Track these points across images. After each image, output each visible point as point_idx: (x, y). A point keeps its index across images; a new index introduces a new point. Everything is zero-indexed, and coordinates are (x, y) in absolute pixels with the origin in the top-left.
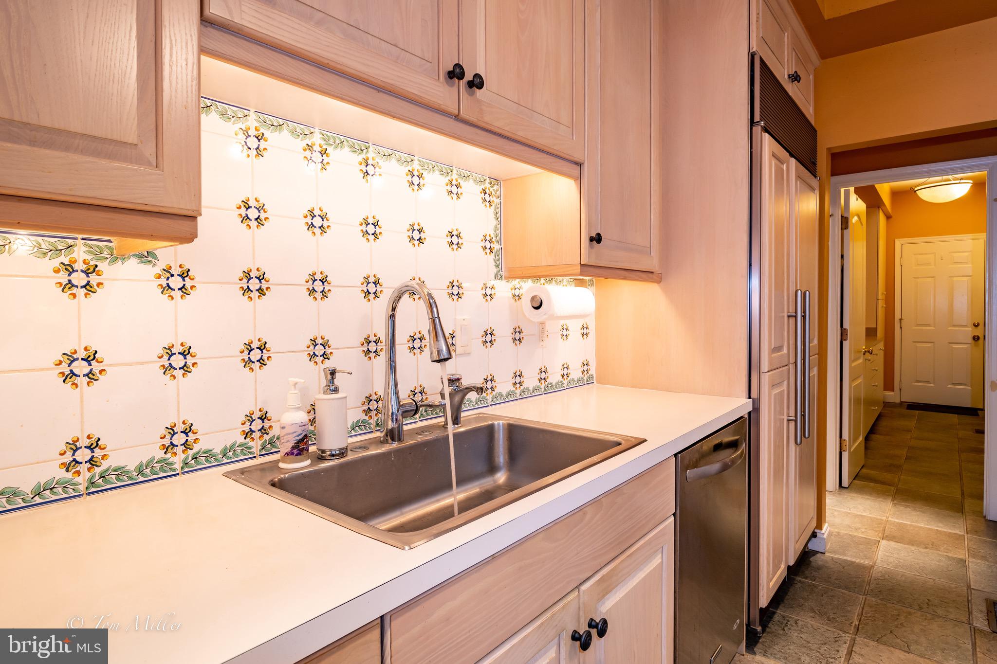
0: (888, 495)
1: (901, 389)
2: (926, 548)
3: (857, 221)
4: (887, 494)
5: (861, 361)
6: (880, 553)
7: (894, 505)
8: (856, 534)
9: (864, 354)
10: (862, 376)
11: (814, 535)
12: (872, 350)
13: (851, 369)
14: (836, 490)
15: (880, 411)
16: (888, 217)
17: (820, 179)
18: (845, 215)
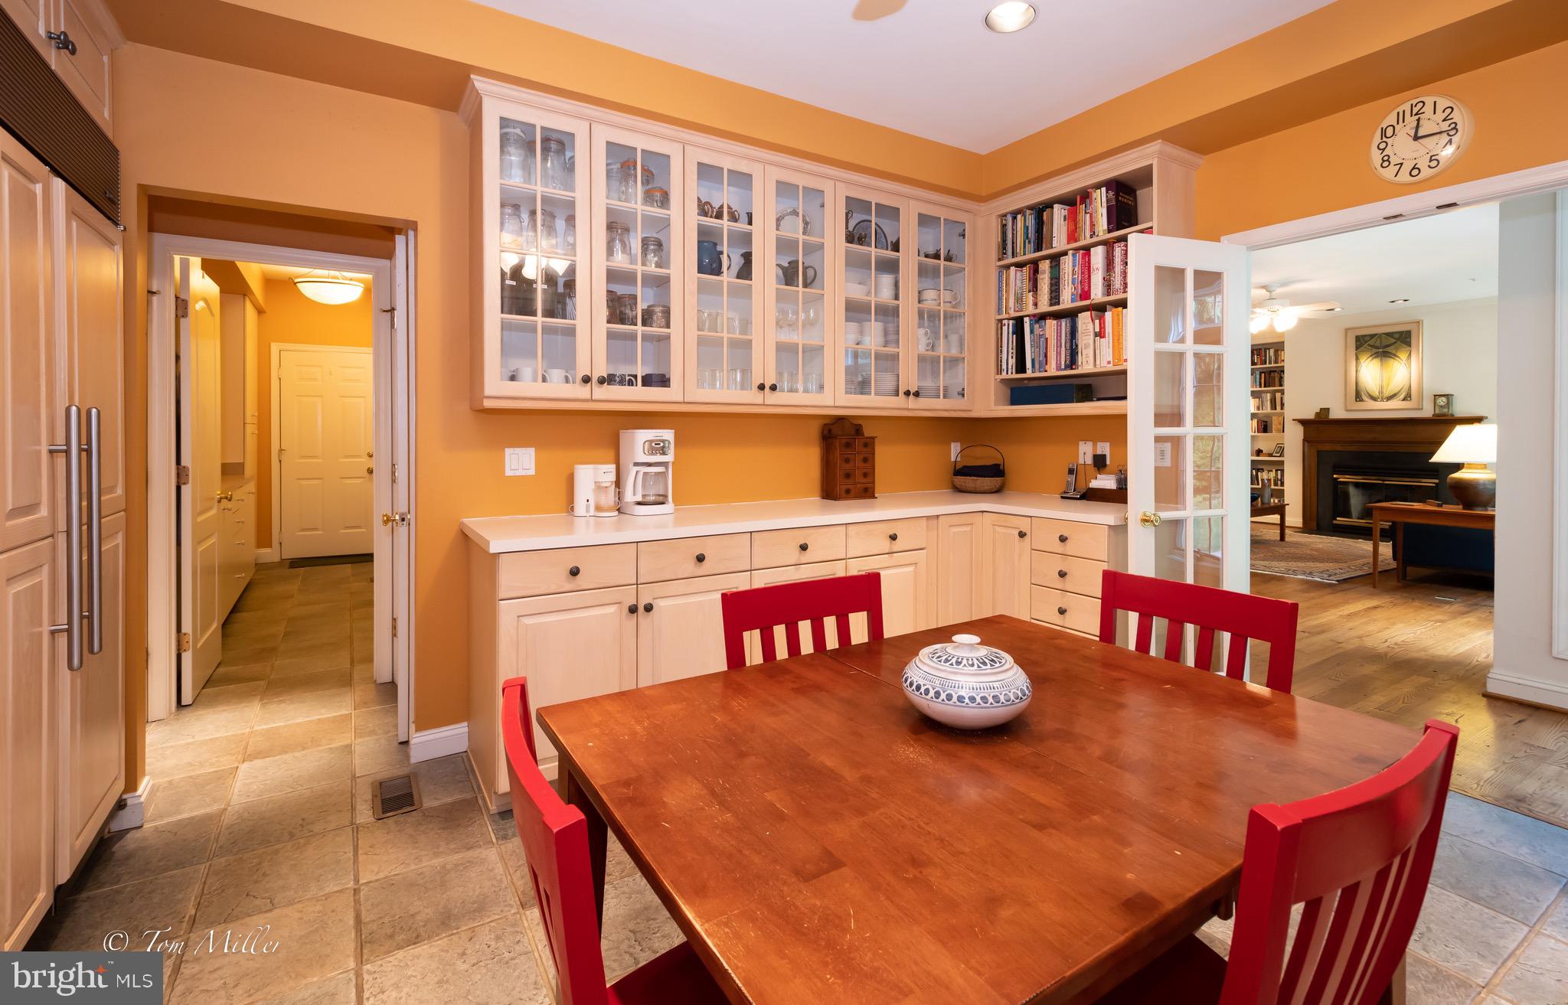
0: (254, 695)
1: (281, 543)
2: (304, 749)
3: (203, 308)
4: (254, 693)
5: (213, 512)
6: (238, 784)
7: (263, 706)
8: (201, 771)
9: (219, 501)
10: (216, 535)
11: (121, 805)
12: (231, 496)
13: (195, 525)
14: (171, 714)
15: (249, 578)
16: (260, 311)
17: (125, 228)
18: (182, 297)
